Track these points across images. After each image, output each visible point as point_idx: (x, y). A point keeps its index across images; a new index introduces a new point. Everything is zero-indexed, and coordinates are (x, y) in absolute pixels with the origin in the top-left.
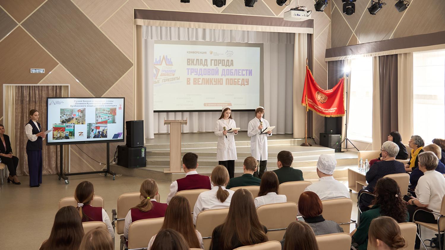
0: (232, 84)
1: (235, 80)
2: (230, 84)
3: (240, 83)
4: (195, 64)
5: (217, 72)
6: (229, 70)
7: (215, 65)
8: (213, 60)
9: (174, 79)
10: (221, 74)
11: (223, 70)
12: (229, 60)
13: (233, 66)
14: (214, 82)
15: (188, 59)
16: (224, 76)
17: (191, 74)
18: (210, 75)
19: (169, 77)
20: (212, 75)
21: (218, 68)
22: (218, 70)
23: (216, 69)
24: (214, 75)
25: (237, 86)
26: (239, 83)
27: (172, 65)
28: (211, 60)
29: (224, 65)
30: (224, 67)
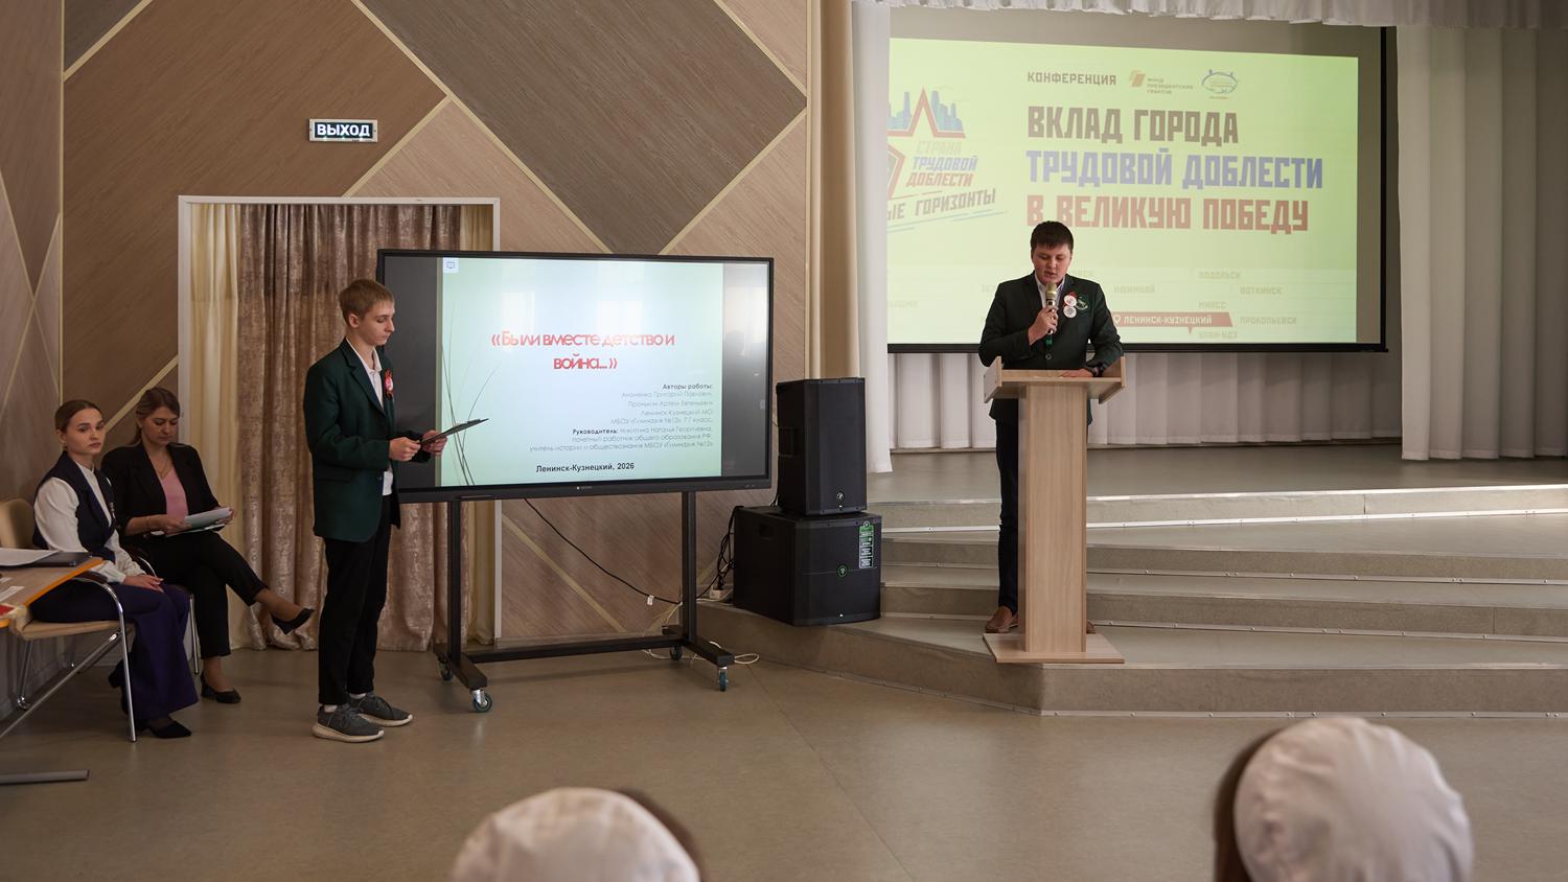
0: (1232, 226)
1: (1247, 209)
2: (1225, 226)
4: (1064, 129)
5: (1164, 170)
6: (1216, 159)
7: (1153, 137)
8: (1145, 113)
9: (968, 200)
10: (1183, 177)
11: (1191, 158)
12: (1216, 116)
13: (1235, 140)
14: (1152, 214)
15: (1032, 110)
16: (1193, 188)
17: (1046, 179)
18: (1131, 181)
19: (948, 191)
20: (1142, 181)
21: (1166, 150)
22: (1169, 158)
24: (1149, 181)
25: (1254, 232)
26: (1264, 221)
27: (963, 136)
28: (1139, 114)
29: (1195, 139)
30: (1196, 148)
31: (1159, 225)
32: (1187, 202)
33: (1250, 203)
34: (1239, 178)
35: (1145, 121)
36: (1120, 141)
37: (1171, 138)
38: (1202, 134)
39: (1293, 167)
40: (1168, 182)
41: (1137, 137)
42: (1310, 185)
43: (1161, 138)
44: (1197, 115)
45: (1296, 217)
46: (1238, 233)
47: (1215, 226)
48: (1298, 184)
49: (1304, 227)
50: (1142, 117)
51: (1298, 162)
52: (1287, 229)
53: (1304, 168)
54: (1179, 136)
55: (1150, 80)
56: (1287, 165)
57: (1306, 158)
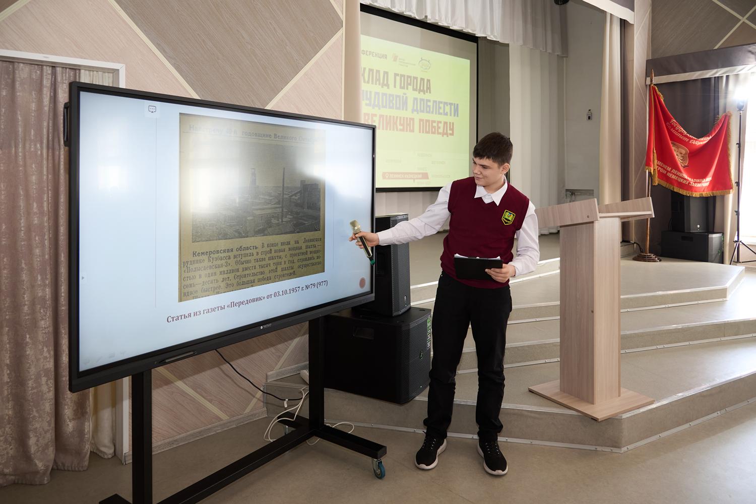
3: (441, 130)
7: (401, 88)
21: (405, 94)
22: (406, 97)
23: (403, 97)
30: (416, 94)
31: (402, 130)
32: (413, 119)
33: (434, 122)
34: (431, 110)
35: (398, 78)
36: (388, 88)
37: (407, 89)
38: (418, 88)
39: (449, 106)
40: (406, 110)
41: (395, 86)
42: (455, 116)
43: (403, 88)
44: (416, 78)
45: (450, 129)
46: (430, 135)
47: (423, 132)
48: (451, 115)
49: (452, 134)
50: (397, 77)
51: (451, 104)
52: (447, 134)
53: (453, 107)
54: (410, 87)
55: (400, 59)
56: (447, 105)
57: (453, 103)
